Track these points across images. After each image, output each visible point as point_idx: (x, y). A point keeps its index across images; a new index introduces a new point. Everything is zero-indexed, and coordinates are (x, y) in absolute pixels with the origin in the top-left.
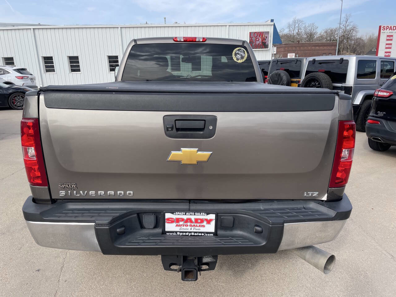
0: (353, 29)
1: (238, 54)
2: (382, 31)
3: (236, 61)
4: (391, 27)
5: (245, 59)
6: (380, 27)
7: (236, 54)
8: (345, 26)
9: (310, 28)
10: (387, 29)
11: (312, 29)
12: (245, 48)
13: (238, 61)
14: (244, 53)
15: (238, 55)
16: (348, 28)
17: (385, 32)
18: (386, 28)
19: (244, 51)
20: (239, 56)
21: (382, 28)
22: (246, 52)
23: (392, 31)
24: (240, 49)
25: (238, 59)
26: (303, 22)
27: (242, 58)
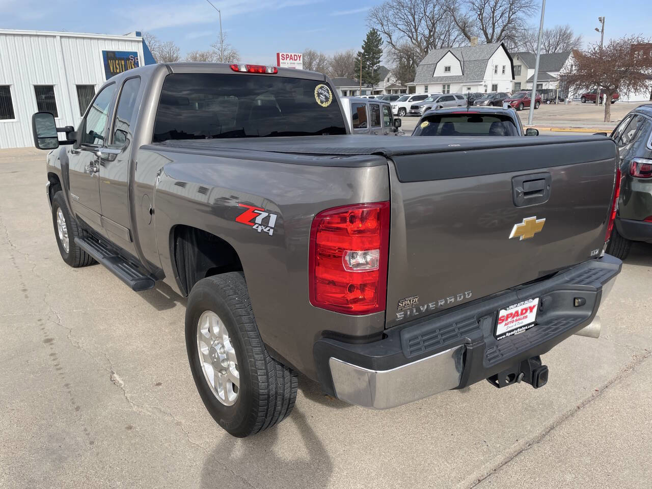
0: (233, 55)
1: (322, 94)
2: (281, 61)
3: (320, 104)
4: (291, 55)
5: (330, 100)
6: (278, 54)
7: (319, 94)
8: (220, 49)
9: (168, 49)
10: (287, 58)
11: (172, 52)
12: (328, 84)
13: (322, 105)
14: (328, 93)
15: (321, 96)
16: (226, 53)
17: (285, 63)
18: (285, 57)
19: (327, 90)
20: (323, 98)
21: (281, 57)
22: (330, 91)
23: (294, 61)
24: (323, 87)
25: (322, 102)
26: (155, 39)
27: (327, 99)
